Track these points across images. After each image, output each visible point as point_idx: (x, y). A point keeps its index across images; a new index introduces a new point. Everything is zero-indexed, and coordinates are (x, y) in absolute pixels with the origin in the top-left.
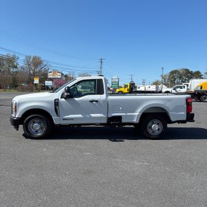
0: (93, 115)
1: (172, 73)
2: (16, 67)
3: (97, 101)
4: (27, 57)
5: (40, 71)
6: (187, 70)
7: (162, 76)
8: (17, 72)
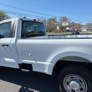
4: (60, 17)
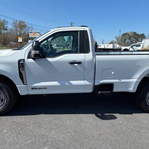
0: (74, 82)
1: (124, 35)
2: (6, 29)
3: (79, 63)
5: (24, 33)
6: (135, 33)
7: (115, 37)
8: (7, 33)
